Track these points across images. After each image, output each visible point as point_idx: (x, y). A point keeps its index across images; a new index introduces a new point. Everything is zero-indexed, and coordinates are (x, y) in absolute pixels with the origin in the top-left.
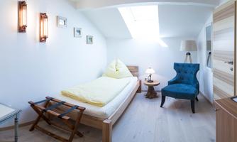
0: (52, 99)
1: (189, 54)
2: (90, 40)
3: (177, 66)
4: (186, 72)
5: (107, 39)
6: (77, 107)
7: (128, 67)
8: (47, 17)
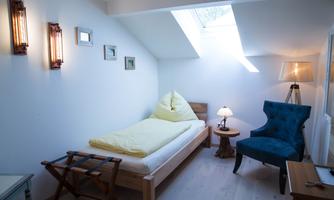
0: (76, 154)
1: (297, 87)
2: (130, 63)
3: (269, 107)
4: (284, 119)
5: (159, 61)
6: (111, 160)
7: (190, 104)
8: (59, 31)
